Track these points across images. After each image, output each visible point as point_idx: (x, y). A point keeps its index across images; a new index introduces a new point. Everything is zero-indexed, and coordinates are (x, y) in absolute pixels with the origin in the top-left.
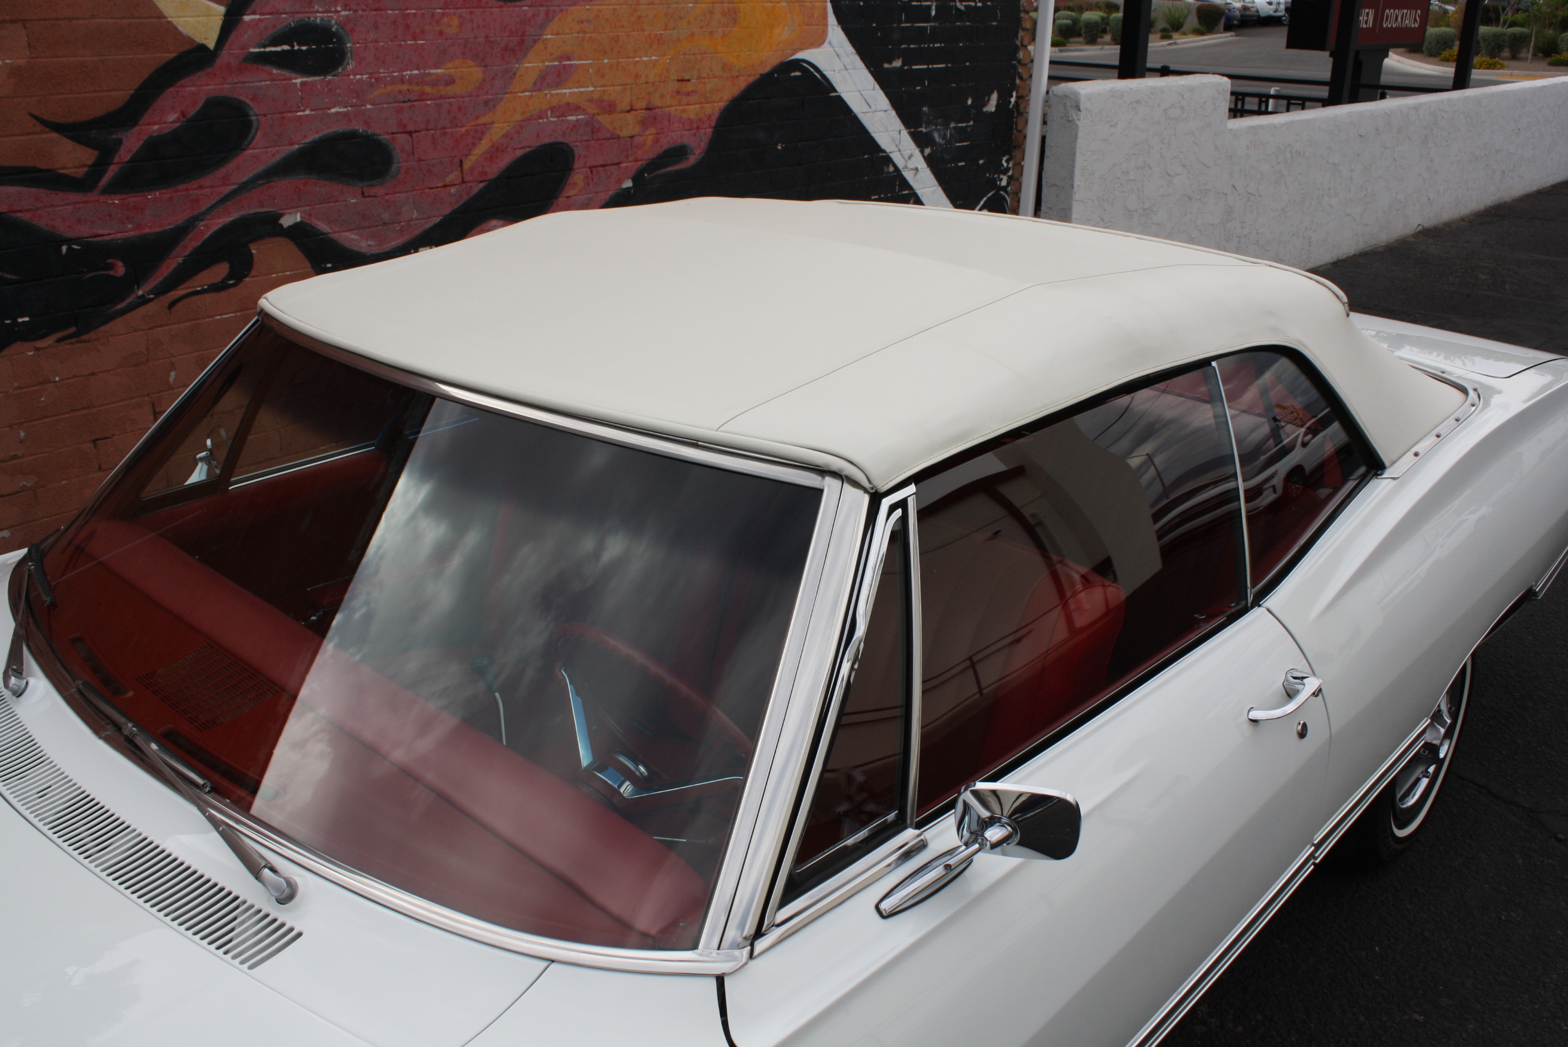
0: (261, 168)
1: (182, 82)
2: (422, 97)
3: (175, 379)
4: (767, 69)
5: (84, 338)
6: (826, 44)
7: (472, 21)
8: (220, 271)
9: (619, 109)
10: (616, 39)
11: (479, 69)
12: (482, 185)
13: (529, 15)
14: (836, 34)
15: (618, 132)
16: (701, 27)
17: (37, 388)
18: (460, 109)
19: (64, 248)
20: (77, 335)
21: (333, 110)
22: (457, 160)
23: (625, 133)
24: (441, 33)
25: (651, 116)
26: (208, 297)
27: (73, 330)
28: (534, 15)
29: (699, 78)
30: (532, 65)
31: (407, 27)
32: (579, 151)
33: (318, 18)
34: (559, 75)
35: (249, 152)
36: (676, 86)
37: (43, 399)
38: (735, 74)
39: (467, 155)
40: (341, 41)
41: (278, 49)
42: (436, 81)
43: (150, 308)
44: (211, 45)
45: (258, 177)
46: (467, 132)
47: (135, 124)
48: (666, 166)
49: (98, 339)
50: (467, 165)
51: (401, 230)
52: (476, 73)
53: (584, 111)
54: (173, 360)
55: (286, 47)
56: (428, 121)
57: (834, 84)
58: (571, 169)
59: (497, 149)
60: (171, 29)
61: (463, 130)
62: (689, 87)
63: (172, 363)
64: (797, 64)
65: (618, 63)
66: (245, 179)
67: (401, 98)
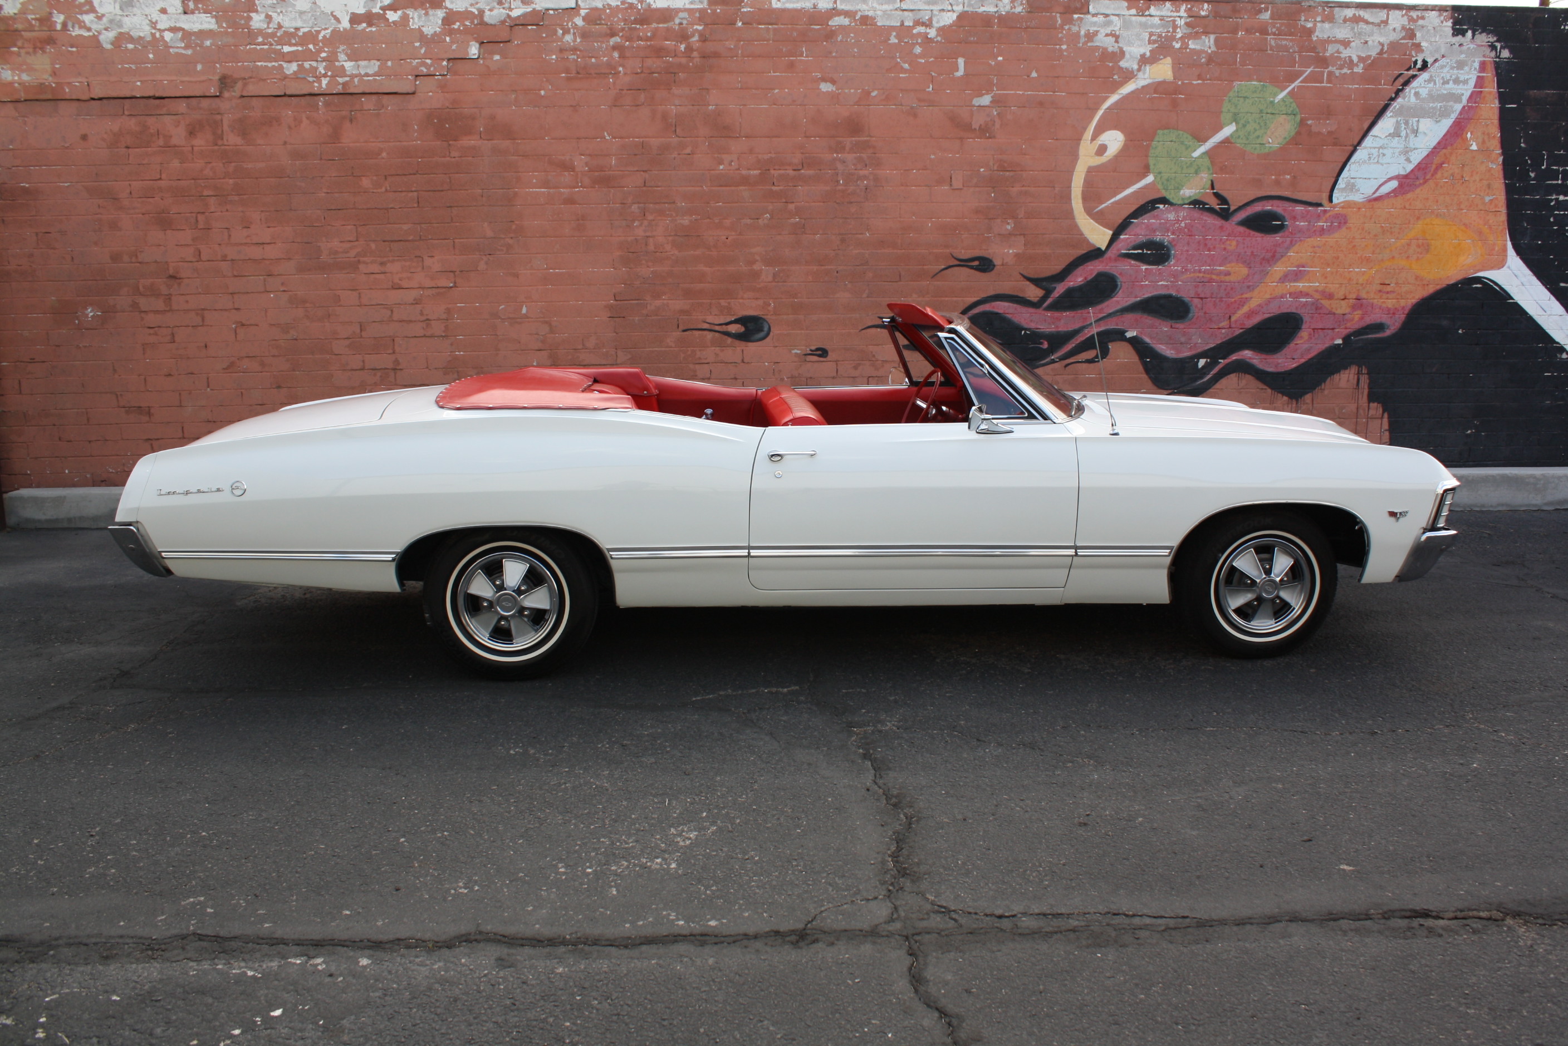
0: (1119, 307)
1: (1088, 264)
2: (1210, 281)
4: (1452, 282)
6: (1505, 268)
7: (1244, 243)
8: (1090, 354)
9: (1336, 297)
10: (1337, 258)
11: (1246, 269)
12: (1241, 331)
13: (1280, 241)
14: (1514, 261)
15: (1334, 310)
16: (1400, 254)
18: (1232, 289)
19: (1023, 332)
21: (1160, 283)
22: (1227, 316)
23: (1339, 311)
24: (1225, 249)
25: (1359, 303)
26: (1085, 365)
28: (1283, 242)
29: (1396, 283)
30: (1279, 269)
31: (1206, 245)
32: (1306, 318)
33: (1158, 238)
34: (1296, 275)
35: (1115, 299)
36: (1379, 287)
38: (1425, 282)
39: (1234, 314)
40: (1168, 250)
41: (1136, 252)
42: (1219, 273)
43: (1056, 365)
44: (1103, 248)
45: (1117, 311)
46: (1235, 301)
47: (1063, 281)
48: (1367, 334)
50: (1233, 319)
51: (1190, 348)
52: (1244, 271)
53: (1311, 297)
55: (1140, 251)
56: (1212, 294)
57: (1512, 295)
58: (1300, 329)
59: (1253, 312)
60: (1086, 240)
61: (1233, 300)
62: (1389, 289)
64: (1478, 280)
65: (1337, 272)
66: (1111, 311)
67: (1198, 280)
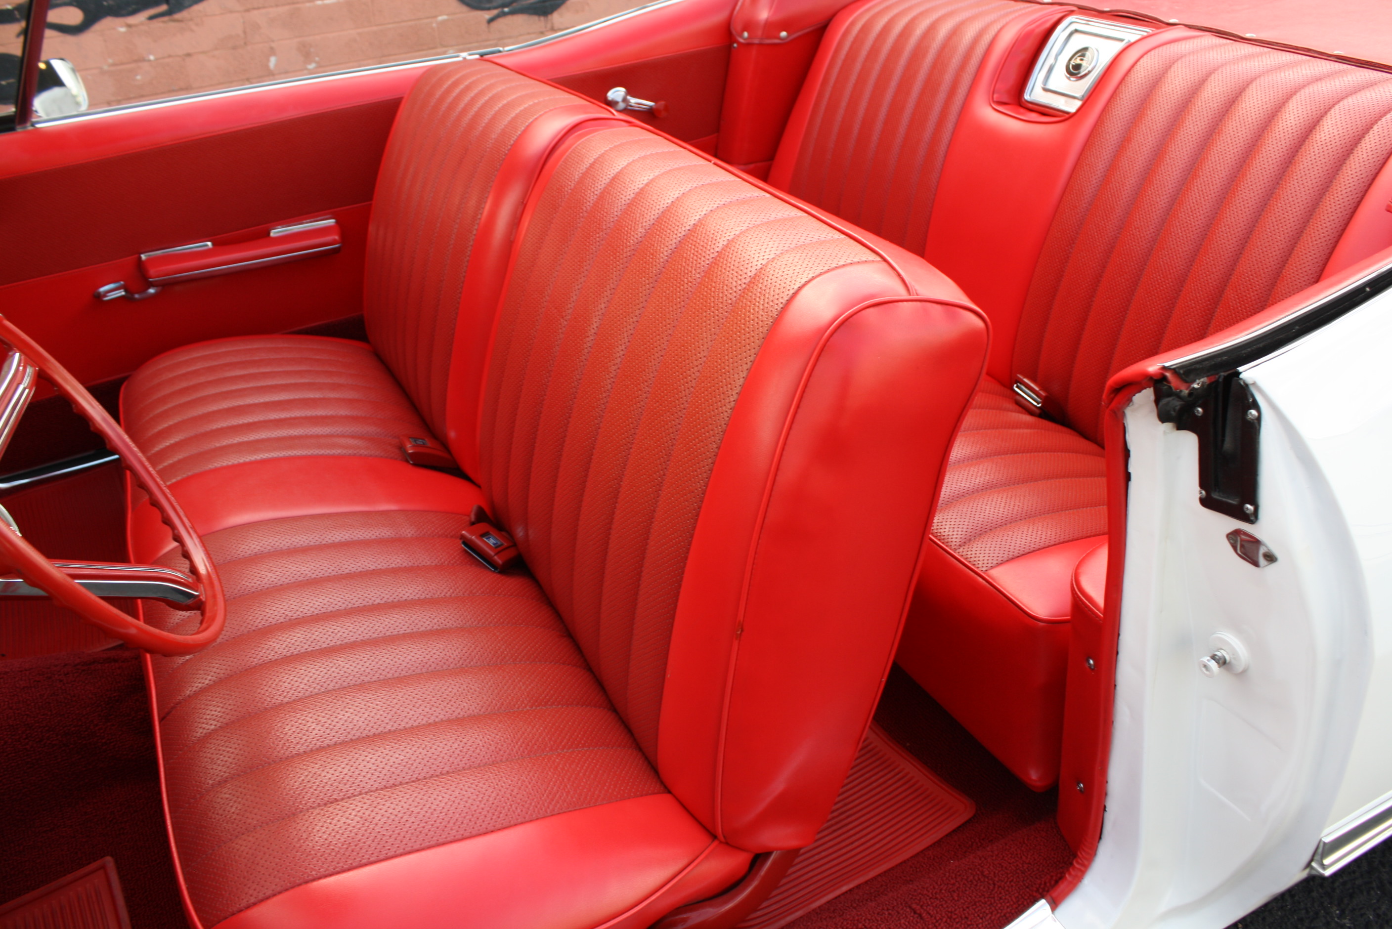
3: (276, 65)
5: (177, 16)
17: (133, 66)
20: (169, 13)
27: (164, 8)
37: (139, 77)
49: (191, 20)
54: (273, 45)
63: (272, 48)
